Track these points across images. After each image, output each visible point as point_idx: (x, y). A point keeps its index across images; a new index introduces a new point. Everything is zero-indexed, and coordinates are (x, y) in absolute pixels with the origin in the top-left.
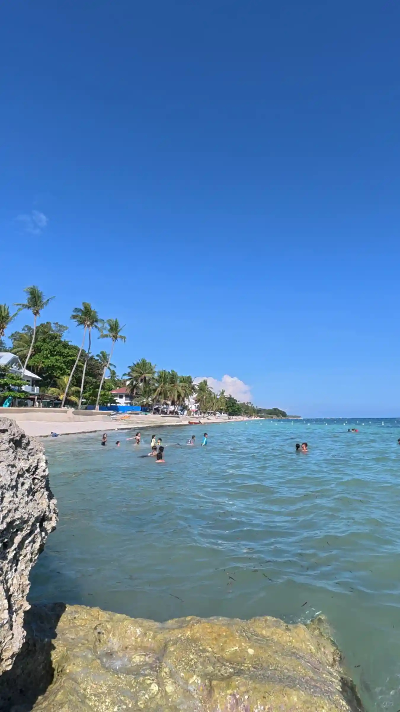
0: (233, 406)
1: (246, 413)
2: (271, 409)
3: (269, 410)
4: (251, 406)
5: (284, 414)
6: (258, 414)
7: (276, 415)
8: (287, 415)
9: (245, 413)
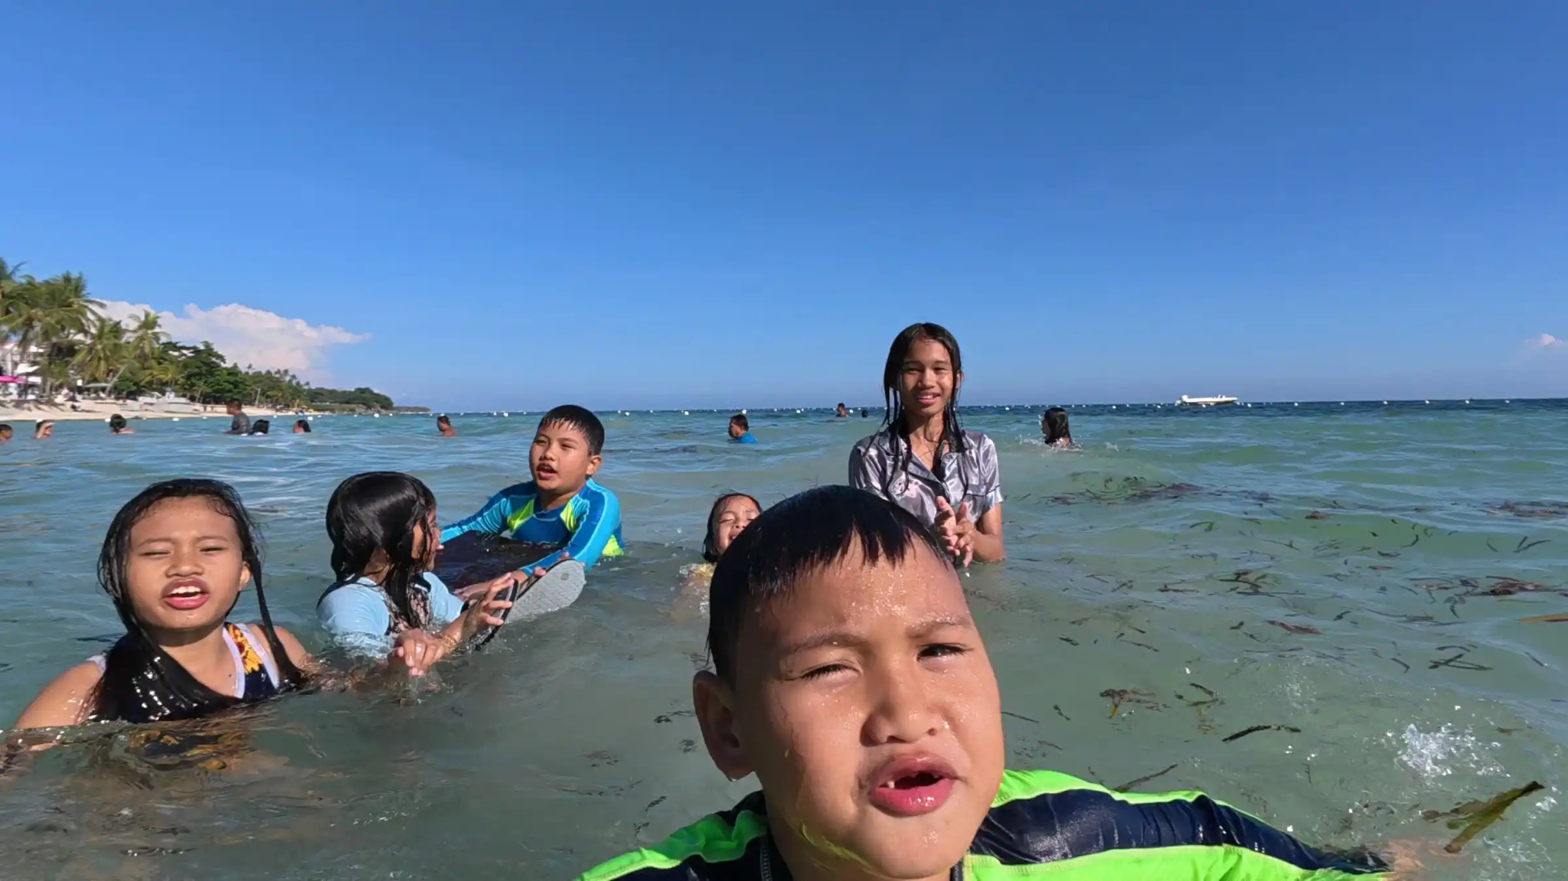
0: (212, 374)
1: (268, 397)
2: (353, 390)
3: (344, 392)
4: (290, 381)
5: (385, 403)
6: (312, 401)
7: (364, 404)
8: (394, 405)
9: (263, 398)
